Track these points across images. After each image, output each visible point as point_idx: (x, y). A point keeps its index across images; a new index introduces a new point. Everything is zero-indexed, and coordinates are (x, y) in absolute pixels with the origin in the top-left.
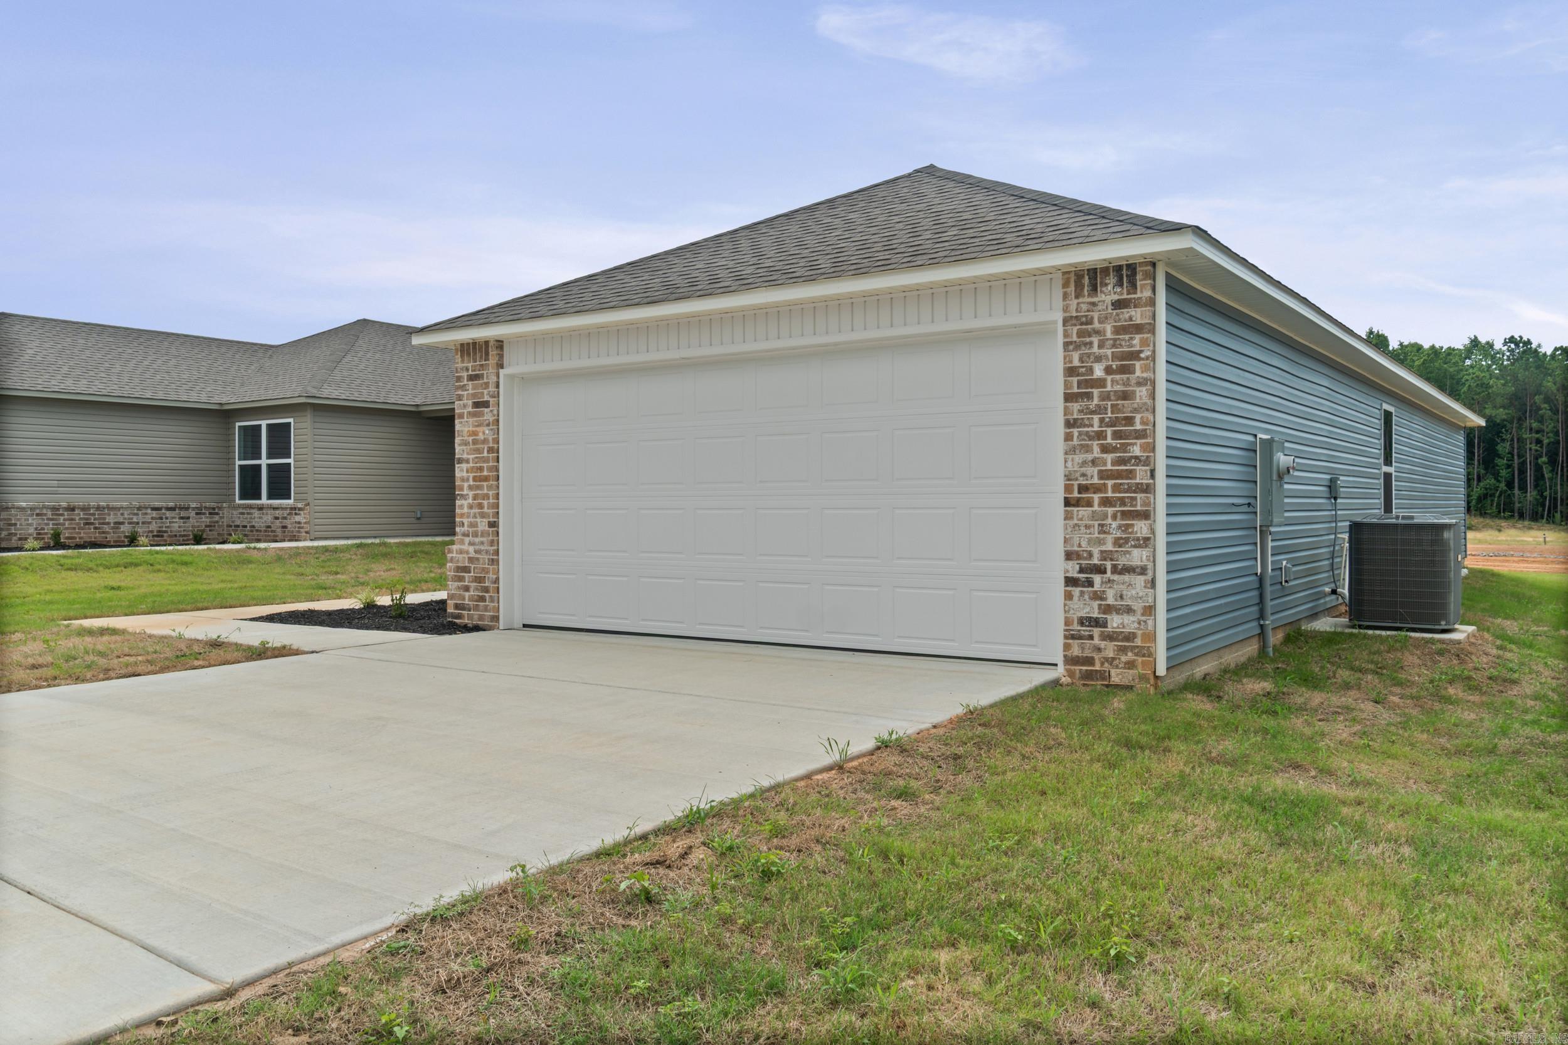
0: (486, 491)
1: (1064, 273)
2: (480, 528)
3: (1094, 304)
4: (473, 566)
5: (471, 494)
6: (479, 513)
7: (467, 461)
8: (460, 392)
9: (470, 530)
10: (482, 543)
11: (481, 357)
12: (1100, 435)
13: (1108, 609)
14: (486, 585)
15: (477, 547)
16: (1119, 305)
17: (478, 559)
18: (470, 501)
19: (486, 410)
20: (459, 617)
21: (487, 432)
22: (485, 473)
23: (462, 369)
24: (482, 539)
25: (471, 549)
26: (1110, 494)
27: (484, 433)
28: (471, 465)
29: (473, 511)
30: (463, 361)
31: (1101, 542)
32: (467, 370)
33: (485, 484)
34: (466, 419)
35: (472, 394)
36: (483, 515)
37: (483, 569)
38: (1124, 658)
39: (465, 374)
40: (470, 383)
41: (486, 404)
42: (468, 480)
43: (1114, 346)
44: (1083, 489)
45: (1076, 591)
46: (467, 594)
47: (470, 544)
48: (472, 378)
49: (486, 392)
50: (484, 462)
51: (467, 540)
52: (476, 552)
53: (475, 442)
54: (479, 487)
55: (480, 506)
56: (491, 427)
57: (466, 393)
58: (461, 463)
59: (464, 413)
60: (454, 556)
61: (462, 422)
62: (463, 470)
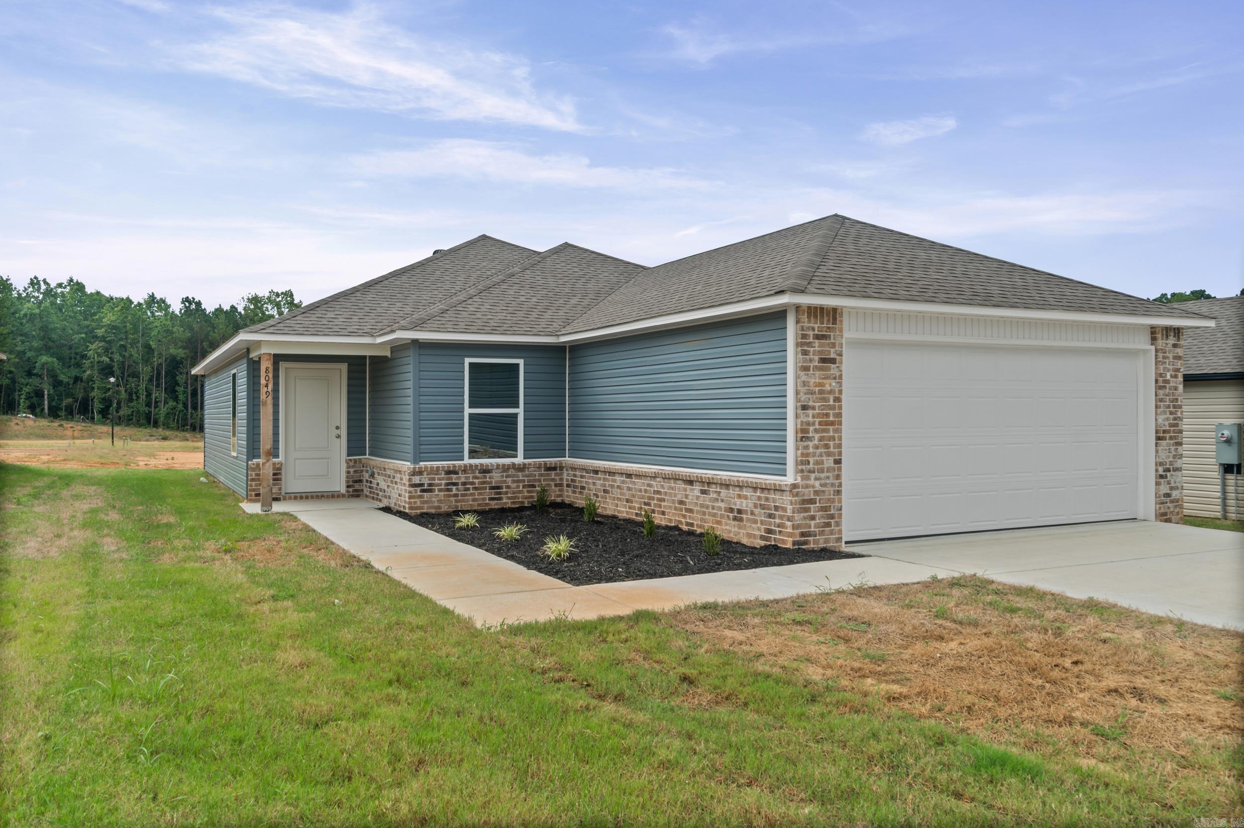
0: (831, 434)
1: (1151, 328)
2: (826, 466)
3: (1167, 344)
4: (818, 498)
5: (817, 436)
6: (825, 452)
7: (813, 408)
8: (806, 348)
9: (816, 467)
10: (828, 478)
11: (828, 321)
12: (1169, 407)
13: (1172, 488)
14: (832, 512)
15: (823, 482)
16: (1175, 346)
17: (823, 492)
18: (816, 442)
19: (832, 366)
20: (806, 543)
21: (834, 384)
22: (831, 419)
23: (808, 328)
24: (828, 474)
25: (817, 484)
26: (1172, 435)
27: (830, 385)
28: (817, 411)
29: (818, 451)
30: (809, 322)
31: (1169, 457)
32: (813, 329)
33: (831, 428)
34: (811, 372)
35: (819, 351)
36: (829, 454)
37: (829, 500)
38: (1176, 511)
39: (811, 333)
40: (817, 341)
41: (833, 361)
42: (814, 424)
43: (1173, 365)
44: (1164, 432)
45: (1162, 481)
46: (813, 523)
47: (816, 479)
48: (817, 337)
49: (832, 350)
50: (830, 409)
51: (813, 476)
52: (821, 485)
53: (821, 392)
54: (824, 431)
55: (827, 446)
56: (837, 380)
57: (812, 349)
58: (807, 409)
59: (810, 366)
60: (800, 490)
61: (808, 375)
62: (809, 416)
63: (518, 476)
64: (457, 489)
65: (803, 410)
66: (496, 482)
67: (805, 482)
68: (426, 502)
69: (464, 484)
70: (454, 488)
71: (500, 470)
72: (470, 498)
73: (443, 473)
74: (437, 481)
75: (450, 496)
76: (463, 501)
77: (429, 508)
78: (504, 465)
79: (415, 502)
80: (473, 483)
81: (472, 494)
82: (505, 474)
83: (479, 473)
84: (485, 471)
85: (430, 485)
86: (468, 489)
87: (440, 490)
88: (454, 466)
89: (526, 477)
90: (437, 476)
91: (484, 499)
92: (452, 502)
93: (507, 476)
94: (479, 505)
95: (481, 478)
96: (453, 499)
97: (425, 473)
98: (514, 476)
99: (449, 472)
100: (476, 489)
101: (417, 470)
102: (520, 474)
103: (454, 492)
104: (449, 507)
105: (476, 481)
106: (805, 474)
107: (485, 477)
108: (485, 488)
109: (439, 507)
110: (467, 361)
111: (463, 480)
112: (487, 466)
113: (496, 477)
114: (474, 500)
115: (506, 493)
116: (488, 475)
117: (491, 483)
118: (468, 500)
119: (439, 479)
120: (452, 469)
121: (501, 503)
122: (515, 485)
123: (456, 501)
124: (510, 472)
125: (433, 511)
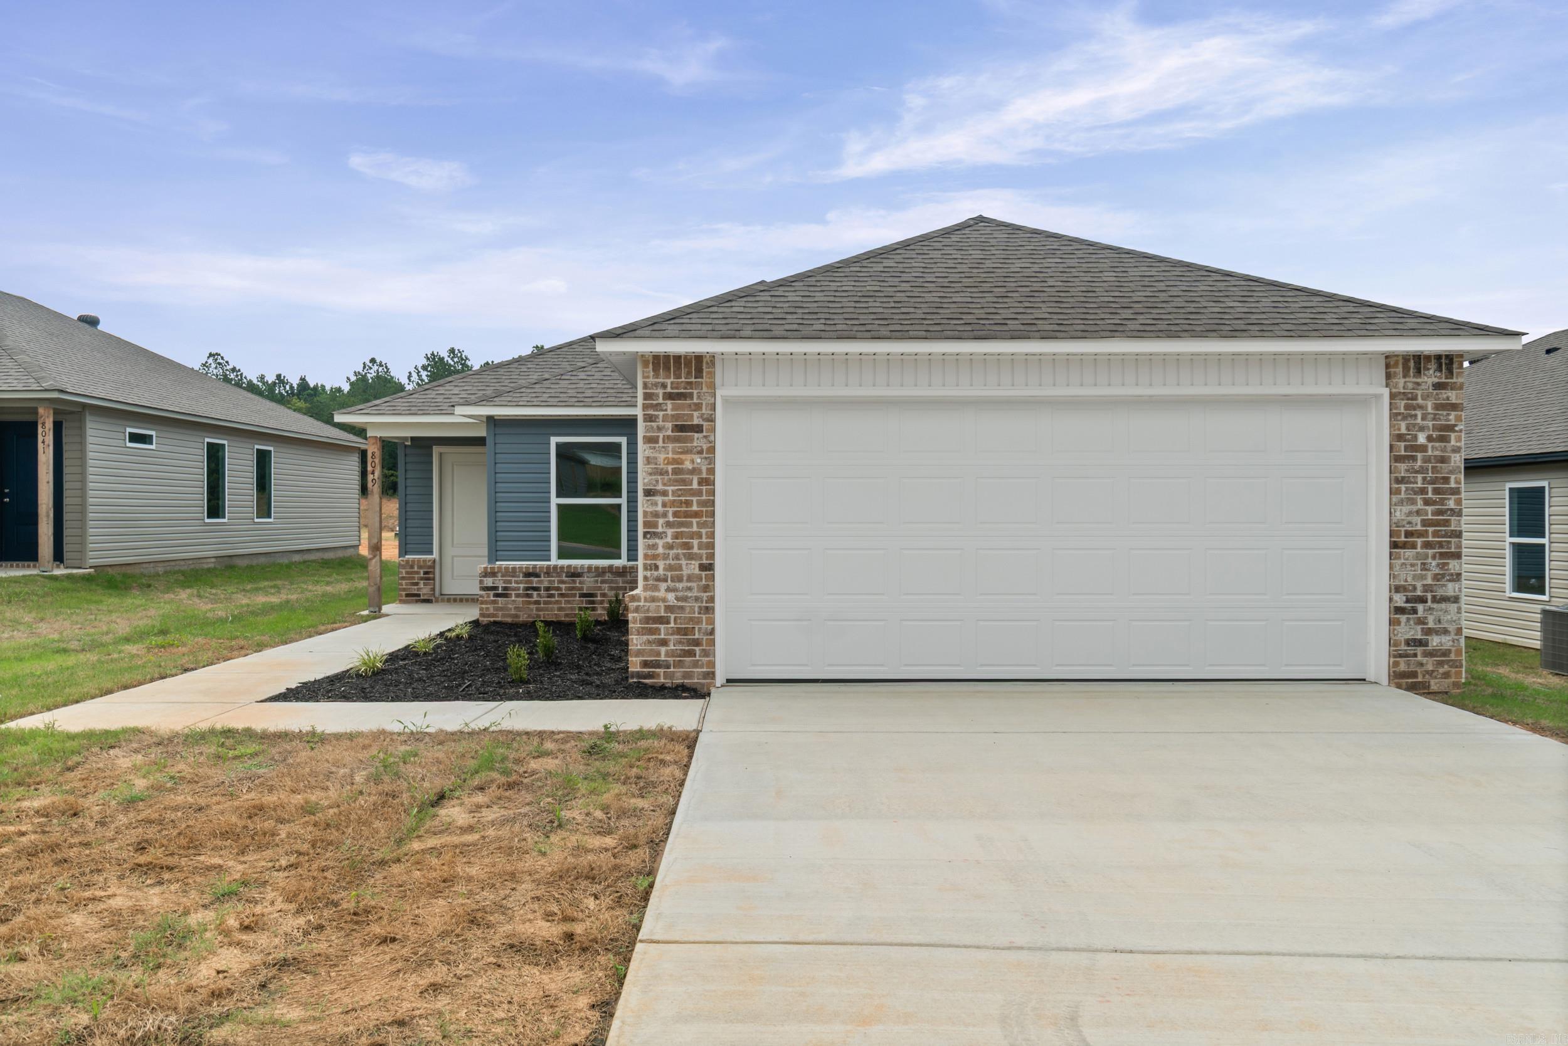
0: (695, 528)
1: (1387, 357)
2: (685, 572)
3: (1418, 384)
4: (673, 616)
5: (670, 532)
6: (684, 554)
7: (664, 493)
9: (669, 574)
10: (690, 589)
11: (689, 374)
12: (1423, 491)
13: (1429, 632)
14: (697, 636)
15: (680, 594)
16: (1438, 386)
17: (682, 608)
18: (669, 540)
19: (696, 435)
20: (650, 676)
21: (699, 461)
22: (695, 508)
23: (656, 385)
24: (689, 584)
25: (671, 597)
26: (1430, 539)
27: (693, 461)
28: (671, 498)
29: (672, 552)
30: (657, 376)
31: (1423, 577)
32: (664, 386)
33: (694, 521)
34: (661, 444)
35: (673, 416)
36: (690, 557)
37: (691, 619)
38: (1441, 670)
39: (660, 392)
40: (669, 402)
41: (698, 429)
42: (665, 515)
43: (1434, 419)
44: (1408, 534)
45: (1403, 618)
46: (663, 650)
47: (668, 590)
48: (669, 396)
49: (696, 414)
50: (693, 495)
51: (663, 586)
52: (677, 599)
53: (676, 472)
54: (681, 524)
55: (687, 546)
56: (705, 455)
57: (661, 414)
58: (653, 495)
59: (658, 437)
60: (642, 604)
61: (654, 448)
62: (656, 504)
63: (617, 582)
64: (539, 595)
65: (647, 496)
66: (588, 588)
67: (649, 594)
68: (501, 609)
69: (547, 589)
70: (535, 593)
71: (594, 574)
72: (556, 606)
73: (521, 575)
74: (513, 585)
75: (529, 603)
76: (547, 609)
77: (504, 616)
78: (597, 568)
79: (487, 609)
80: (558, 589)
81: (557, 602)
82: (600, 579)
83: (566, 576)
84: (574, 574)
85: (505, 589)
86: (552, 596)
87: (517, 596)
88: (535, 567)
89: (627, 583)
90: (513, 579)
91: (572, 609)
92: (532, 610)
93: (603, 582)
94: (567, 615)
95: (569, 583)
96: (533, 607)
97: (500, 574)
98: (612, 582)
99: (528, 575)
100: (562, 595)
101: (489, 570)
102: (620, 579)
103: (535, 598)
104: (529, 616)
105: (563, 586)
106: (651, 582)
107: (574, 582)
108: (575, 595)
109: (517, 616)
110: (554, 440)
111: (546, 584)
112: (575, 568)
113: (588, 583)
114: (560, 609)
115: (602, 602)
116: (578, 580)
117: (581, 589)
118: (552, 609)
119: (516, 582)
120: (531, 571)
121: (595, 615)
122: (613, 593)
123: (538, 609)
124: (608, 576)
125: (509, 620)
